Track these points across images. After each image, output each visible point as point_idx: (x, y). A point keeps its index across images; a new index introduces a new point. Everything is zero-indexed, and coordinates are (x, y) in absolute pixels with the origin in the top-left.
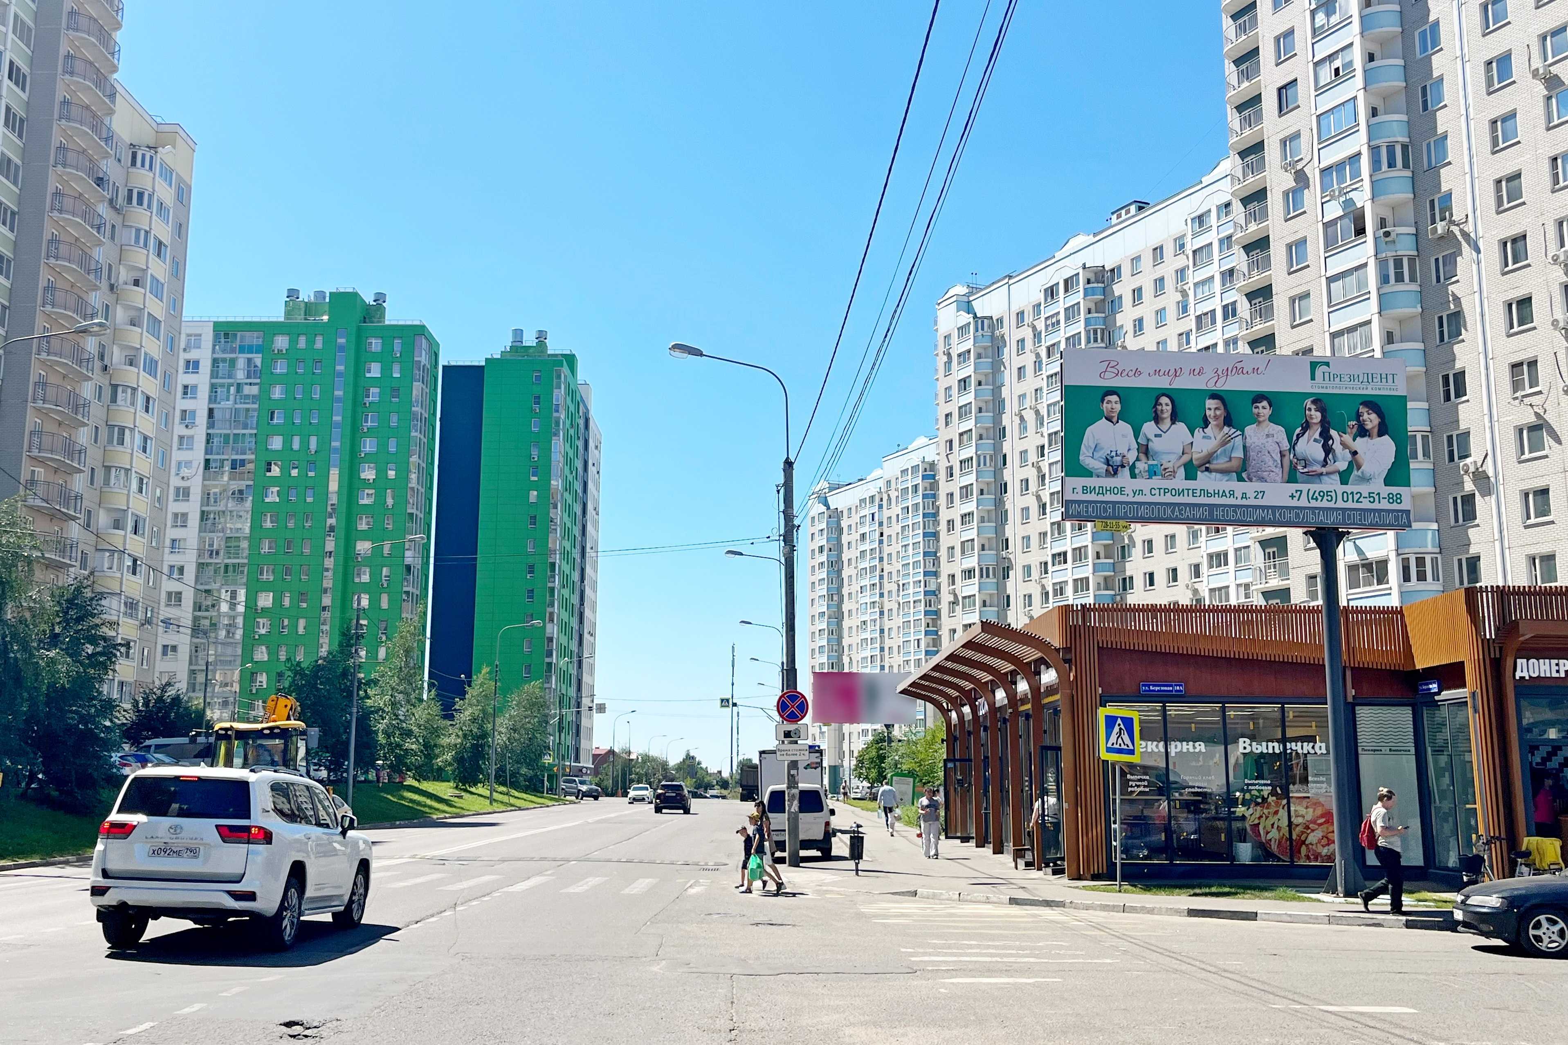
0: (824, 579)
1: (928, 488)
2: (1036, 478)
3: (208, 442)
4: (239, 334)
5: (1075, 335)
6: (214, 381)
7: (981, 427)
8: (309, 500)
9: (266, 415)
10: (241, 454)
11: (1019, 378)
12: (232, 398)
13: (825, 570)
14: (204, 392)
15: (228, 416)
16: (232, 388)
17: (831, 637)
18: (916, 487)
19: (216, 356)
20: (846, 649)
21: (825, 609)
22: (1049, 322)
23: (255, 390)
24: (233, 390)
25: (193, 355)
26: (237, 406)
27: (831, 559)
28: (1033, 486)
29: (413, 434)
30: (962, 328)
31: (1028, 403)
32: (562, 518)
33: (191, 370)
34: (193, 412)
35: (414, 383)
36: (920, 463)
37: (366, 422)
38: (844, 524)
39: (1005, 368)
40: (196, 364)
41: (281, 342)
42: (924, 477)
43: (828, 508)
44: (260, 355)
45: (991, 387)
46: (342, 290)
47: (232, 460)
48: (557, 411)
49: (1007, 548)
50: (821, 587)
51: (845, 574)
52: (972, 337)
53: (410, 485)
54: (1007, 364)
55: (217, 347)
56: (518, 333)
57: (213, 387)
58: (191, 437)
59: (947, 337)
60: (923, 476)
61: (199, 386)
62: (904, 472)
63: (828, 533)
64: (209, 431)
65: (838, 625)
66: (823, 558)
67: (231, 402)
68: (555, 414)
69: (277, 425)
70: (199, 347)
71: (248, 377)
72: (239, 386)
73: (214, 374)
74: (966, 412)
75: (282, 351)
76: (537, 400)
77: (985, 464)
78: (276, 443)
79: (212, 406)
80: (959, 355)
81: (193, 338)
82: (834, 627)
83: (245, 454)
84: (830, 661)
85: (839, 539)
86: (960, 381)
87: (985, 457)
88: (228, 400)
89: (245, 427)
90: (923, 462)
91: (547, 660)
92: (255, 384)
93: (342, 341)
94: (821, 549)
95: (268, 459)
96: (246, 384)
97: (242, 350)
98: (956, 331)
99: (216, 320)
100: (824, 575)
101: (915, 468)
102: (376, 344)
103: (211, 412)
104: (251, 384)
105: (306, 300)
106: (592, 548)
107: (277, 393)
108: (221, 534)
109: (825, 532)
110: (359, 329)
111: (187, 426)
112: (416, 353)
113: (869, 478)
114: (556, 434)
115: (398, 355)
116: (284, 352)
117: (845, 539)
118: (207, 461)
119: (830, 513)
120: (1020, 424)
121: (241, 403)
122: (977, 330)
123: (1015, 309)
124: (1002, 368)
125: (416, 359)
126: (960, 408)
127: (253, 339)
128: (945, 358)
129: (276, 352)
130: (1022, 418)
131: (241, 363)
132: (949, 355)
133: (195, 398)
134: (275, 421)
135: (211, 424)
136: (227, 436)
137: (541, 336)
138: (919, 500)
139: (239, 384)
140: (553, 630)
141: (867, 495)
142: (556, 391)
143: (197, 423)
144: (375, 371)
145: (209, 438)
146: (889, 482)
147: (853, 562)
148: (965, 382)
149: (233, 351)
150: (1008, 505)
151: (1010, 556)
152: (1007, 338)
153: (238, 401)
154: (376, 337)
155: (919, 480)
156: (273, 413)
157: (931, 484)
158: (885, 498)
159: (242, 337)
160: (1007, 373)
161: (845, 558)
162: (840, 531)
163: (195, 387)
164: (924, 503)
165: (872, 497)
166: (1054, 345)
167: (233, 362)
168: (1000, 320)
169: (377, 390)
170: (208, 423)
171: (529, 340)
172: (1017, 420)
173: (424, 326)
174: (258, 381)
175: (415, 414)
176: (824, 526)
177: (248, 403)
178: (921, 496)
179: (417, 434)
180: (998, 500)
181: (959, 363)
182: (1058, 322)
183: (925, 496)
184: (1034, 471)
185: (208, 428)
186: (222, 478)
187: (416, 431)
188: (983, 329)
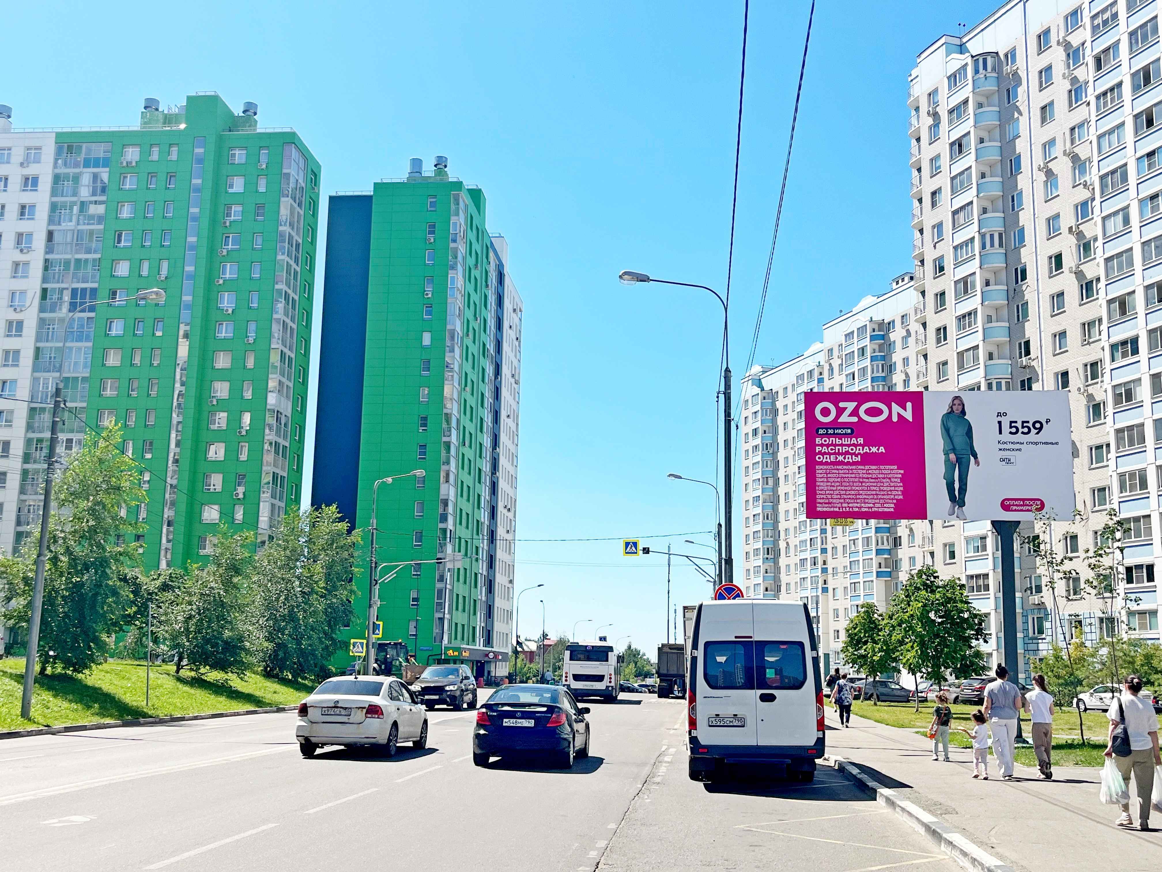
0: (758, 462)
1: (877, 350)
2: (1074, 249)
3: (46, 268)
4: (84, 146)
5: (1146, 24)
6: (55, 199)
7: (986, 198)
8: (159, 334)
9: (110, 236)
10: (83, 282)
11: (1043, 120)
12: (74, 218)
13: (760, 453)
14: (42, 212)
15: (69, 239)
16: (75, 208)
17: (766, 521)
18: (862, 350)
19: (57, 171)
20: (782, 534)
21: (759, 493)
22: (1099, 21)
23: (100, 209)
24: (76, 209)
25: (32, 170)
26: (80, 227)
27: (765, 442)
28: (1069, 262)
29: (280, 257)
30: (954, 75)
31: (1057, 151)
32: (461, 366)
33: (29, 188)
34: (30, 235)
35: (283, 199)
36: (868, 323)
37: (226, 244)
38: (779, 405)
39: (1020, 114)
40: (35, 181)
41: (132, 154)
42: (872, 338)
43: (763, 389)
44: (107, 169)
45: (999, 144)
46: (200, 94)
47: (73, 289)
48: (454, 241)
49: (1028, 353)
50: (755, 471)
51: (781, 456)
52: (970, 82)
53: (275, 316)
54: (1023, 108)
55: (60, 161)
56: (417, 163)
57: (54, 207)
58: (27, 264)
59: (932, 94)
60: (871, 336)
61: (37, 205)
62: (849, 336)
63: (762, 416)
64: (48, 257)
65: (773, 509)
66: (758, 441)
67: (73, 223)
68: (452, 245)
69: (125, 247)
70: (39, 162)
71: (94, 194)
72: (83, 205)
73: (54, 192)
74: (962, 183)
75: (131, 163)
76: (432, 229)
77: (992, 245)
78: (123, 269)
79: (51, 228)
80: (951, 112)
81: (33, 151)
82: (769, 511)
83: (87, 282)
84: (766, 547)
85: (774, 421)
86: (952, 144)
87: (992, 236)
88: (71, 221)
89: (89, 251)
90: (871, 320)
91: (441, 526)
92: (101, 203)
93: (199, 150)
94: (755, 432)
95: (113, 287)
96: (91, 202)
97: (87, 164)
98: (946, 81)
99: (60, 130)
100: (759, 458)
101: (862, 329)
102: (239, 156)
103: (50, 235)
104: (95, 202)
105: (166, 112)
106: (508, 416)
107: (126, 213)
108: (57, 374)
109: (759, 415)
110: (220, 139)
111: (21, 251)
112: (285, 164)
113: (806, 354)
114: (453, 268)
115: (264, 166)
116: (134, 164)
117: (781, 420)
118: (44, 291)
119: (764, 394)
120: (1046, 182)
121: (84, 224)
122: (977, 72)
123: (1035, 29)
124: (1016, 115)
125: (285, 171)
126: (953, 179)
127: (99, 151)
128: (930, 121)
129: (125, 164)
130: (1049, 174)
131: (86, 179)
132: (935, 115)
133: (33, 219)
134: (122, 244)
135: (50, 247)
136: (67, 263)
137: (441, 164)
138: (867, 362)
139: (82, 203)
140: (449, 491)
141: (805, 371)
142: (453, 219)
143: (33, 248)
144: (238, 185)
145: (47, 265)
146: (831, 351)
147: (790, 443)
148: (960, 145)
149: (76, 165)
150: (1029, 295)
151: (1033, 363)
152: (1022, 74)
153: (81, 222)
154: (242, 148)
155: (867, 342)
156: (120, 236)
157: (880, 346)
158: (827, 367)
159: (89, 150)
160: (1023, 121)
161: (780, 439)
162: (776, 412)
163: (33, 207)
164: (872, 366)
165: (811, 372)
166: (1108, 49)
167: (76, 179)
168: (1011, 55)
169: (239, 208)
170: (47, 247)
171: (428, 170)
172: (1041, 177)
173: (294, 134)
174: (103, 198)
175: (282, 235)
176: (758, 408)
177: (93, 224)
178: (869, 359)
179: (285, 258)
180: (1011, 293)
181: (950, 122)
182: (1115, 16)
183: (873, 359)
184: (1072, 240)
185: (47, 253)
186: (60, 309)
187: (283, 254)
188: (985, 68)
